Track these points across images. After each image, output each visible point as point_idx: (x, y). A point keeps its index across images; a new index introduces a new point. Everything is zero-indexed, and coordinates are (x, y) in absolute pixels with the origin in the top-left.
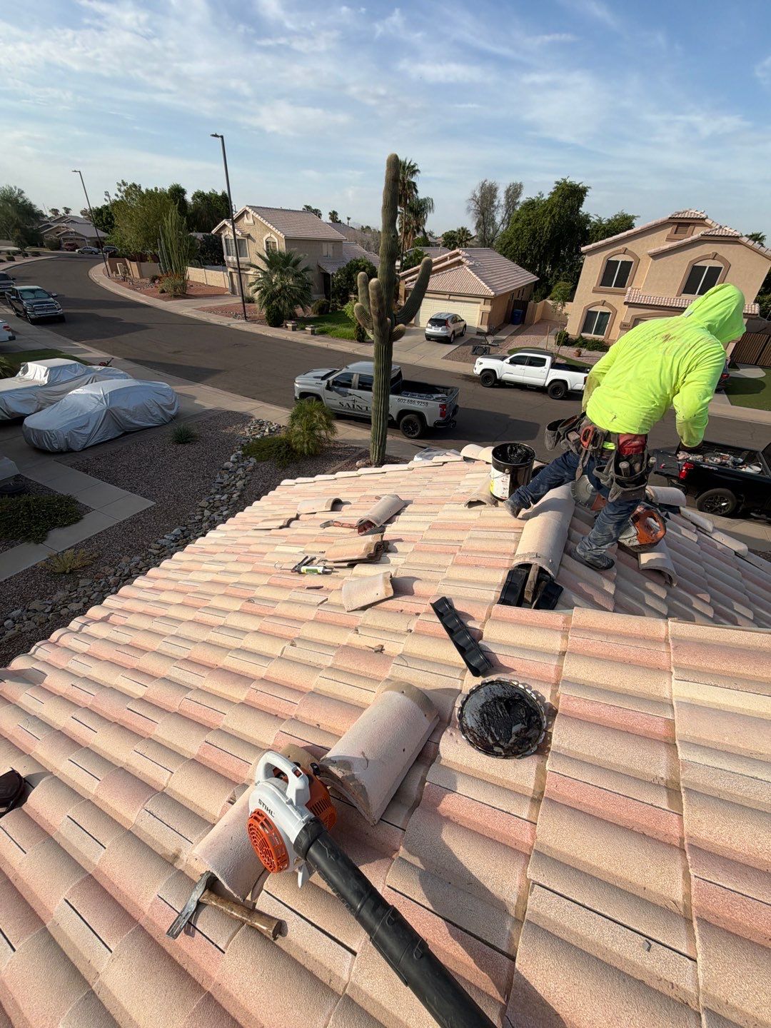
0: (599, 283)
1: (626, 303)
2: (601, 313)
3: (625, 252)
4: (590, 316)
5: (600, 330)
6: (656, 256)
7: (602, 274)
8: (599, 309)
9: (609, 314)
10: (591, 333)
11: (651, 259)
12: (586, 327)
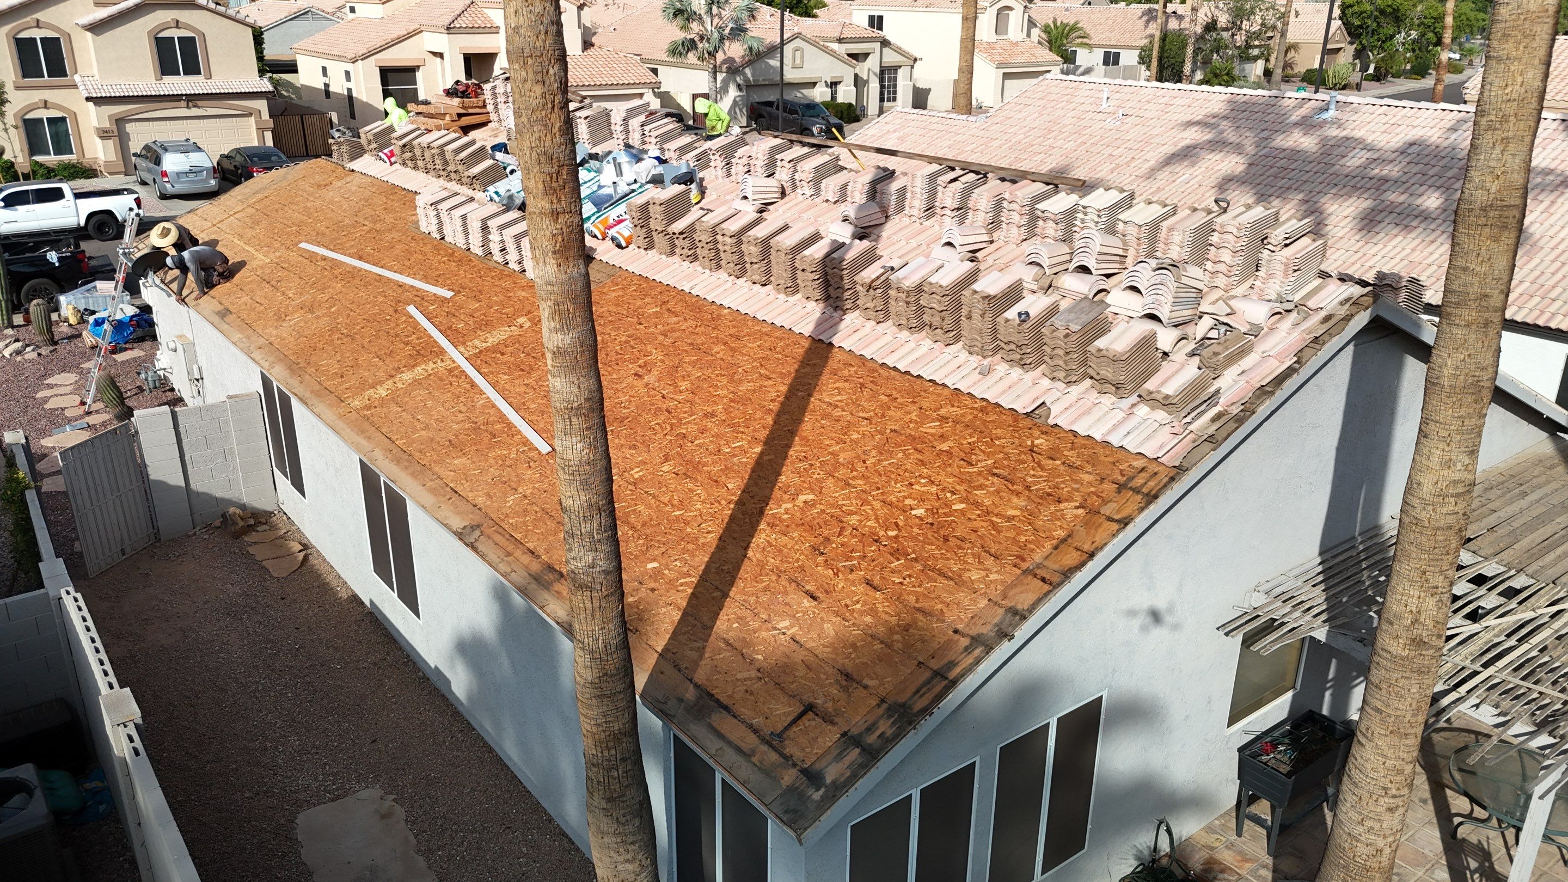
0: (20, 73)
1: (88, 99)
2: (50, 120)
3: (38, 25)
4: (32, 128)
5: (62, 145)
6: (96, 28)
7: (17, 61)
8: (44, 114)
9: (63, 119)
10: (50, 154)
11: (89, 34)
12: (35, 145)
